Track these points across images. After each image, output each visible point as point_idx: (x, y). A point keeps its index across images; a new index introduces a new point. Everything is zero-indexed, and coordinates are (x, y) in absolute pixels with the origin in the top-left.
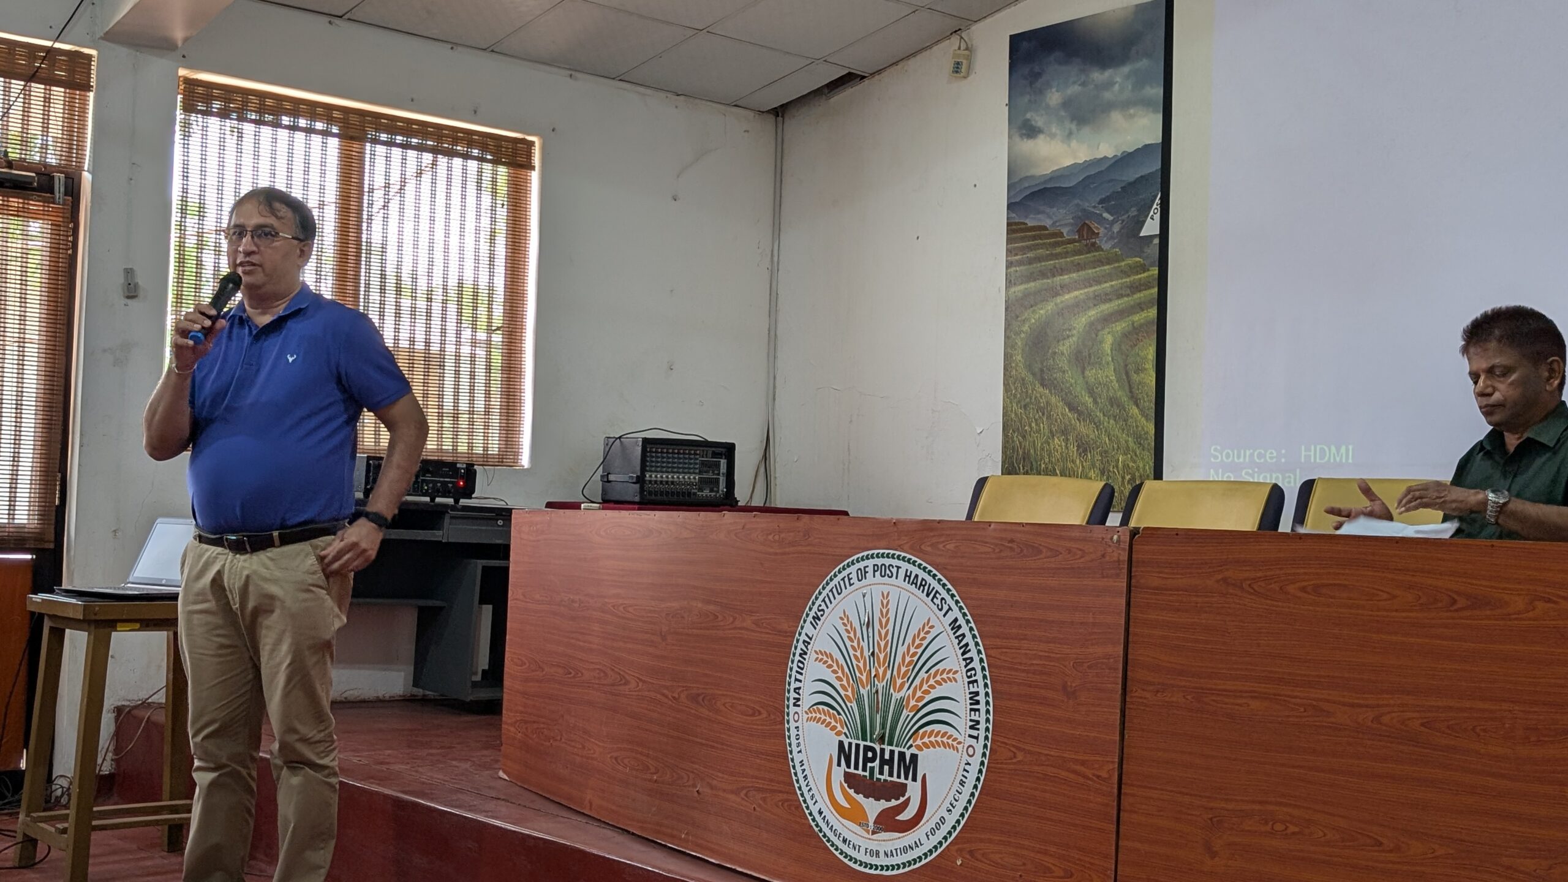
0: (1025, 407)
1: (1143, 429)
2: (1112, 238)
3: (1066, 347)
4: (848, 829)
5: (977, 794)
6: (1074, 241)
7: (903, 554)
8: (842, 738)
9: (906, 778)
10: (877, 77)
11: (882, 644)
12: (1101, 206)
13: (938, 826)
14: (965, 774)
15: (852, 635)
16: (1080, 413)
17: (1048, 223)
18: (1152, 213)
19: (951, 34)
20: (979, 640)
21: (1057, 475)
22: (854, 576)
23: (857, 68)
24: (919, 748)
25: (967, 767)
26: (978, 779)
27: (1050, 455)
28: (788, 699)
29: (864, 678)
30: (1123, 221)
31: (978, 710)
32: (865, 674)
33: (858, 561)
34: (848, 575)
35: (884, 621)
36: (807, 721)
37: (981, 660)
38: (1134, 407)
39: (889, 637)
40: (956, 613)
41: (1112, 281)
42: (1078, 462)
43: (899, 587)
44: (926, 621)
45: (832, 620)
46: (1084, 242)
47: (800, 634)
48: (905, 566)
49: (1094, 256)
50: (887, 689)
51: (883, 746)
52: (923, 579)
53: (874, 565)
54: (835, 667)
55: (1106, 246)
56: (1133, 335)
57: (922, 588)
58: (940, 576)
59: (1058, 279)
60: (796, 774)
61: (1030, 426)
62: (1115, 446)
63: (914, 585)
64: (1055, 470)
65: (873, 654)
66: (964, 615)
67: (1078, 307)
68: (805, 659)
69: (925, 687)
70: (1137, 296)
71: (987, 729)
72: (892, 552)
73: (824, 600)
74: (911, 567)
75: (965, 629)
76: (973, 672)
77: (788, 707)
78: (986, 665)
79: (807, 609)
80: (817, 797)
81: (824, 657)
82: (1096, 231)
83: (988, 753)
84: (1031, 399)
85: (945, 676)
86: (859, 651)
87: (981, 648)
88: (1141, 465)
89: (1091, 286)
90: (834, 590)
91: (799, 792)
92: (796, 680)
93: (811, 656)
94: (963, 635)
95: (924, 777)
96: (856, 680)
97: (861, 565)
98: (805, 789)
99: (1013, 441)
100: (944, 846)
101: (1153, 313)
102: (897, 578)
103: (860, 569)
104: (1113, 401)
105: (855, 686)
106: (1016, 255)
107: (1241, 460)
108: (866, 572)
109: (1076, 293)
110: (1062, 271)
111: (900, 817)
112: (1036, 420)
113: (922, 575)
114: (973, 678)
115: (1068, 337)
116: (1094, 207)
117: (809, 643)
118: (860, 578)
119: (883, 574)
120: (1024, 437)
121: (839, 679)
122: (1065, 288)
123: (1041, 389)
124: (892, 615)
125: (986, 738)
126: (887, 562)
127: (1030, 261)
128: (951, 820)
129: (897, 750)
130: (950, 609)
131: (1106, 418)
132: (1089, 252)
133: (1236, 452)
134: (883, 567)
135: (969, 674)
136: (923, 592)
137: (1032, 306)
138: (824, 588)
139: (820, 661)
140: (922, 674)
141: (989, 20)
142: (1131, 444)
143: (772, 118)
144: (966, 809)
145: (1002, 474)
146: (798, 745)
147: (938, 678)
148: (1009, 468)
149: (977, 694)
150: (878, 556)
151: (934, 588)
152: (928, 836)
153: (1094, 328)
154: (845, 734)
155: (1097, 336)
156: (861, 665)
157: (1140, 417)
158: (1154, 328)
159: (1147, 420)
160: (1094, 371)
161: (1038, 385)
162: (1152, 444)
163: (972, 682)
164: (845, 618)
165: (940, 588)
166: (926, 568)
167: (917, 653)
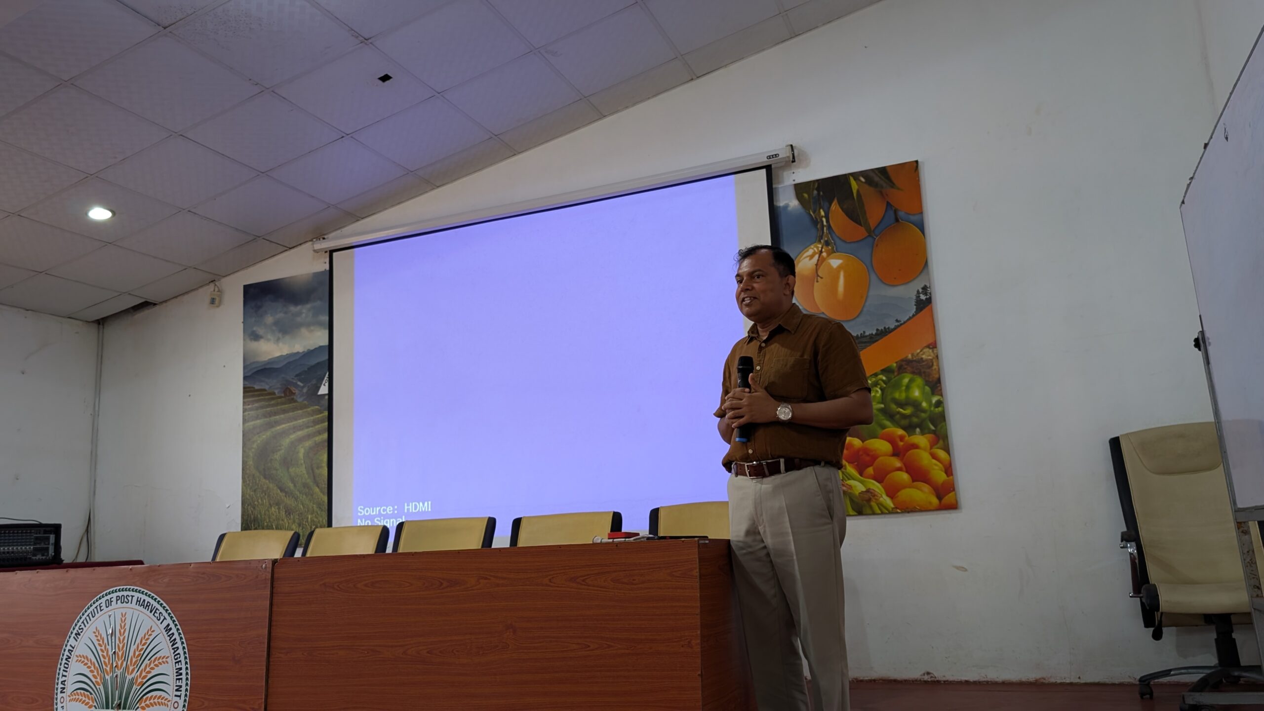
0: (255, 491)
1: (321, 499)
2: (302, 395)
3: (277, 456)
6: (280, 397)
8: (93, 709)
10: (164, 304)
11: (121, 646)
12: (296, 378)
15: (101, 642)
16: (286, 493)
17: (267, 387)
18: (324, 382)
19: (210, 282)
21: (273, 529)
22: (103, 605)
23: (151, 298)
24: (143, 708)
27: (269, 518)
28: (57, 689)
29: (108, 669)
30: (309, 386)
31: (181, 679)
32: (109, 666)
33: (106, 595)
34: (100, 604)
35: (122, 631)
36: (69, 702)
37: (184, 648)
38: (316, 488)
39: (126, 641)
40: (169, 621)
41: (303, 419)
42: (286, 520)
43: (132, 608)
44: (150, 628)
45: (88, 634)
46: (287, 398)
47: (66, 646)
48: (136, 595)
49: (293, 405)
50: (123, 674)
52: (148, 602)
53: (117, 597)
54: (89, 664)
55: (300, 400)
56: (315, 448)
57: (147, 607)
58: (159, 599)
59: (273, 418)
61: (258, 502)
62: (307, 510)
63: (142, 607)
64: (272, 526)
65: (115, 652)
66: (174, 621)
67: (285, 433)
68: (69, 662)
69: (148, 669)
70: (317, 427)
71: (186, 690)
72: (129, 587)
73: (83, 622)
74: (140, 595)
75: (174, 630)
76: (178, 656)
77: (57, 694)
78: (186, 650)
79: (72, 629)
81: (83, 659)
82: (294, 392)
83: (187, 704)
84: (258, 486)
85: (160, 661)
86: (105, 652)
87: (184, 640)
88: (321, 520)
89: (292, 422)
92: (63, 676)
93: (74, 659)
94: (173, 634)
96: (103, 671)
99: (248, 511)
101: (325, 436)
103: (108, 600)
104: (305, 485)
105: (102, 675)
106: (249, 405)
107: (374, 513)
108: (111, 602)
109: (284, 426)
110: (275, 414)
112: (261, 498)
113: (148, 599)
114: (179, 660)
115: (279, 450)
116: (293, 379)
117: (72, 651)
118: (107, 605)
119: (123, 601)
120: (254, 508)
121: (92, 671)
122: (277, 423)
123: (264, 480)
124: (127, 627)
125: (186, 695)
126: (125, 593)
127: (257, 409)
130: (165, 618)
131: (301, 495)
132: (290, 403)
133: (371, 509)
135: (176, 657)
136: (148, 610)
137: (258, 434)
138: (83, 615)
139: (79, 662)
140: (146, 661)
141: (232, 276)
142: (315, 508)
143: (96, 325)
145: (242, 530)
147: (156, 662)
148: (246, 526)
149: (181, 669)
150: (119, 591)
151: (155, 607)
153: (293, 445)
154: (95, 706)
155: (295, 449)
156: (107, 660)
157: (320, 493)
158: (326, 444)
159: (324, 494)
160: (294, 469)
161: (262, 477)
162: (327, 508)
163: (178, 662)
164: (97, 632)
165: (158, 606)
166: (150, 595)
167: (143, 649)
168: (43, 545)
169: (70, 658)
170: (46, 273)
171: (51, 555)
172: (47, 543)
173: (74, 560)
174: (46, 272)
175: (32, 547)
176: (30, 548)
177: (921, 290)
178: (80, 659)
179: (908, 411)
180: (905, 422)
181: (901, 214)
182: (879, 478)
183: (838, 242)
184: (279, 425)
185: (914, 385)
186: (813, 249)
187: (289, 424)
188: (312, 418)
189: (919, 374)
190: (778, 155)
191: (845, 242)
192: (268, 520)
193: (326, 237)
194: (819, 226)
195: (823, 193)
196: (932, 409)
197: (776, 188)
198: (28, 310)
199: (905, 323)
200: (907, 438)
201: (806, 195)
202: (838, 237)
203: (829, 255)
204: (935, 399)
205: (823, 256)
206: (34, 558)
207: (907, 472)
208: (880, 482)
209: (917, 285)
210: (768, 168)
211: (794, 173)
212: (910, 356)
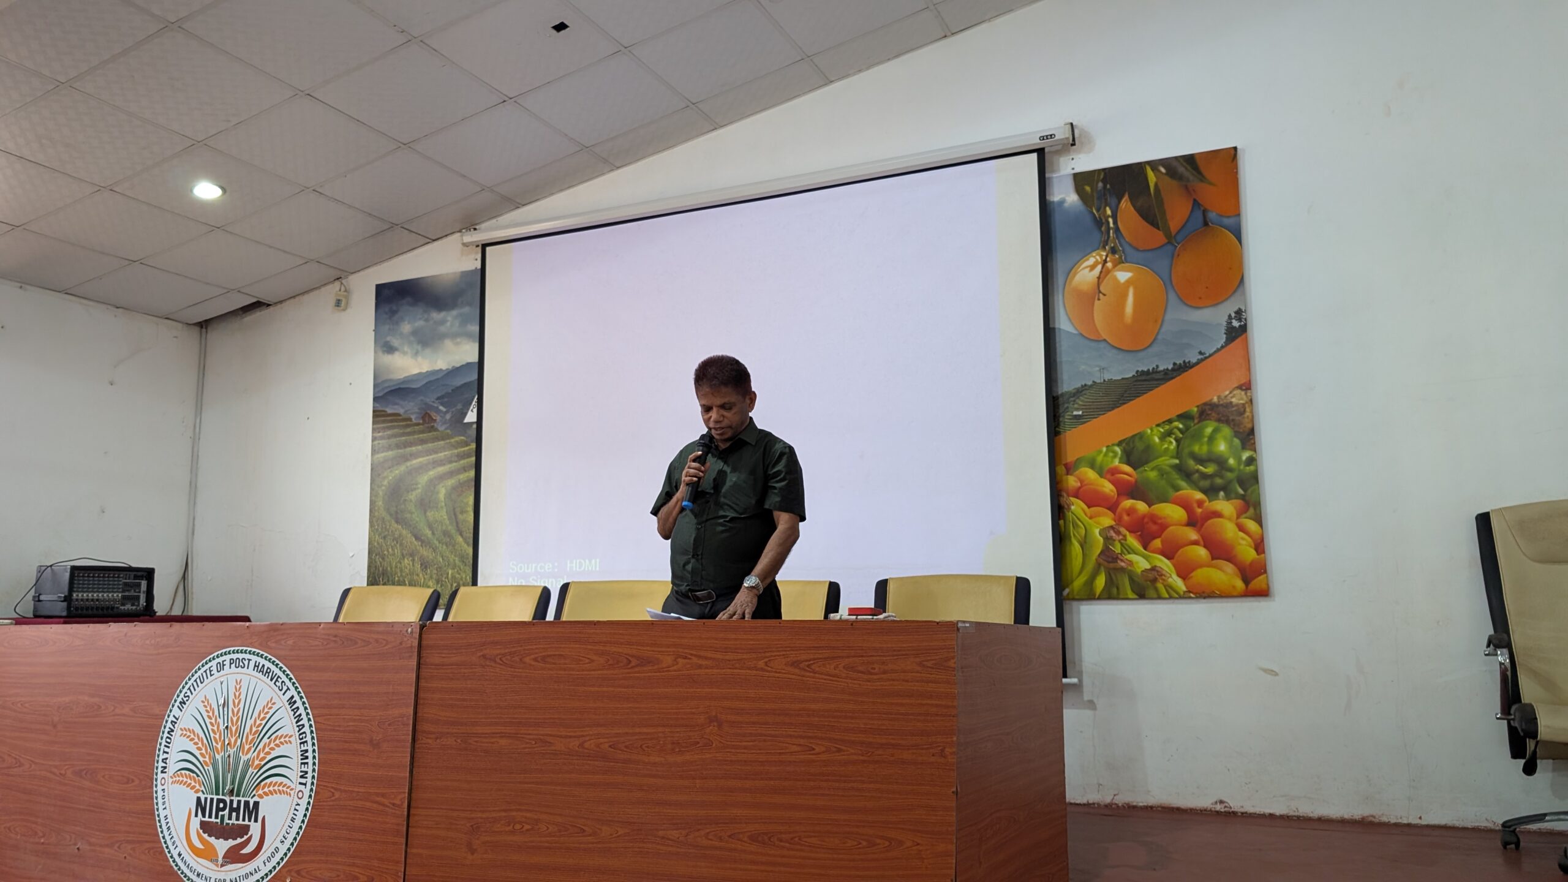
0: (385, 538)
1: (465, 551)
2: (445, 423)
3: (413, 496)
4: (202, 865)
5: (304, 827)
6: (418, 424)
7: (254, 650)
8: (200, 794)
9: (250, 820)
10: (279, 306)
11: (235, 719)
12: (437, 401)
13: (273, 855)
14: (296, 812)
15: (211, 714)
16: (423, 542)
17: (401, 411)
18: (472, 408)
19: (335, 280)
20: (309, 711)
21: (405, 585)
22: (214, 669)
23: (264, 298)
24: (261, 796)
25: (297, 807)
26: (305, 815)
27: (401, 571)
28: (157, 768)
29: (219, 746)
30: (453, 412)
31: (307, 763)
32: (220, 744)
33: (218, 657)
34: (210, 668)
35: (237, 701)
36: (172, 784)
37: (311, 726)
38: (459, 537)
39: (240, 714)
40: (293, 692)
41: (445, 451)
42: (421, 575)
43: (249, 675)
44: (270, 699)
45: (195, 703)
46: (426, 425)
47: (169, 716)
48: (254, 658)
49: (433, 435)
50: (237, 755)
51: (232, 798)
52: (268, 668)
53: (231, 660)
54: (196, 740)
55: (441, 428)
56: (459, 488)
57: (267, 674)
58: (281, 665)
59: (408, 449)
60: (161, 827)
61: (388, 551)
62: (447, 564)
63: (261, 673)
64: (405, 581)
65: (227, 727)
66: (299, 693)
67: (422, 469)
68: (172, 735)
69: (267, 750)
70: (462, 462)
71: (313, 777)
72: (245, 648)
73: (189, 689)
74: (259, 659)
75: (299, 704)
76: (304, 735)
77: (157, 774)
78: (314, 729)
79: (176, 696)
80: (178, 843)
81: (188, 733)
82: (434, 418)
83: (313, 795)
84: (389, 532)
85: (282, 740)
86: (216, 726)
87: (311, 717)
88: (464, 576)
89: (431, 455)
90: (198, 680)
91: (163, 841)
92: (164, 752)
93: (177, 732)
94: (298, 708)
95: (264, 818)
96: (212, 748)
97: (220, 660)
98: (168, 838)
99: (376, 562)
100: (277, 869)
101: (472, 473)
102: (248, 668)
103: (219, 663)
104: (446, 533)
105: (212, 754)
106: (379, 432)
107: (530, 570)
108: (224, 665)
109: (421, 460)
110: (411, 444)
111: (244, 851)
112: (392, 547)
113: (267, 664)
114: (304, 740)
115: (415, 489)
116: (433, 402)
117: (176, 723)
118: (219, 670)
119: (237, 665)
120: (383, 559)
121: (199, 749)
122: (414, 456)
123: (396, 525)
124: (243, 697)
125: (312, 783)
126: (241, 656)
127: (389, 437)
128: (283, 849)
129: (243, 800)
130: (288, 689)
131: (441, 545)
132: (430, 432)
133: (526, 566)
134: (238, 660)
135: (301, 737)
136: (268, 677)
137: (389, 468)
138: (190, 679)
139: (184, 736)
140: (265, 740)
141: (361, 273)
142: (457, 562)
143: (197, 329)
144: (295, 839)
145: (368, 585)
146: (164, 803)
147: (277, 742)
148: (373, 580)
149: (306, 751)
150: (233, 652)
151: (276, 674)
152: (265, 863)
153: (433, 483)
154: (202, 791)
155: (435, 488)
156: (217, 736)
157: (463, 543)
158: (473, 483)
159: (468, 545)
160: (433, 513)
161: (393, 522)
162: (471, 562)
163: (303, 743)
164: (206, 701)
165: (280, 674)
166: (270, 659)
167: (261, 724)
168: (132, 593)
169: (173, 731)
170: (141, 263)
171: (142, 605)
172: (137, 591)
173: (168, 612)
174: (141, 261)
175: (120, 595)
176: (118, 596)
177: (1233, 315)
178: (185, 732)
179: (1210, 469)
180: (1205, 484)
181: (1212, 215)
182: (1169, 553)
183: (1128, 249)
184: (416, 458)
185: (1219, 436)
186: (1094, 257)
187: (428, 458)
188: (456, 451)
189: (1227, 422)
190: (1055, 135)
191: (1137, 250)
192: (399, 575)
193: (477, 227)
194: (1103, 228)
195: (1111, 185)
196: (1242, 467)
197: (1049, 178)
198: (117, 308)
199: (1210, 356)
200: (1207, 504)
201: (1088, 188)
202: (1127, 242)
203: (1115, 266)
204: (1245, 455)
205: (1107, 267)
206: (122, 608)
207: (1205, 546)
208: (1169, 558)
209: (1229, 308)
210: (1040, 152)
211: (1073, 159)
212: (1215, 399)
